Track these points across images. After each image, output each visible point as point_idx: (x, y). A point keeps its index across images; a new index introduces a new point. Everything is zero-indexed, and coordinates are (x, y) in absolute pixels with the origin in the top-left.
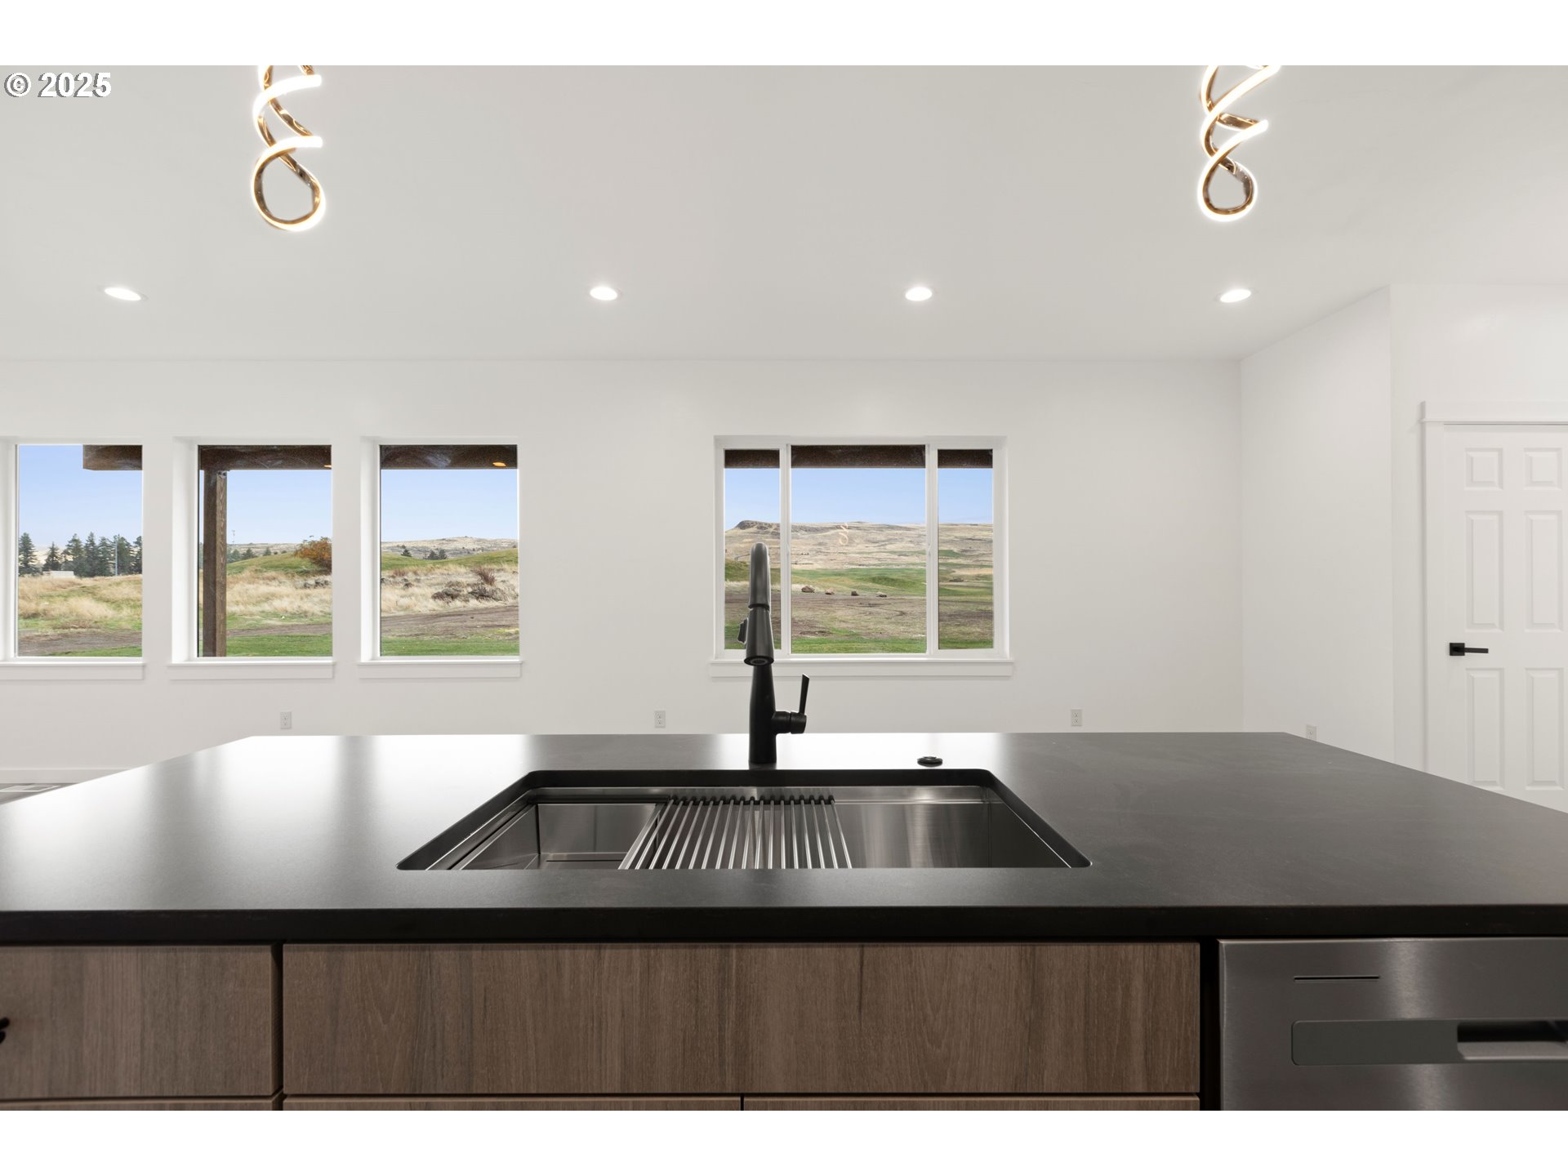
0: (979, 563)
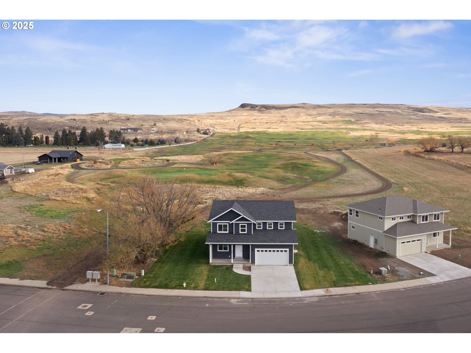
0: (363, 128)
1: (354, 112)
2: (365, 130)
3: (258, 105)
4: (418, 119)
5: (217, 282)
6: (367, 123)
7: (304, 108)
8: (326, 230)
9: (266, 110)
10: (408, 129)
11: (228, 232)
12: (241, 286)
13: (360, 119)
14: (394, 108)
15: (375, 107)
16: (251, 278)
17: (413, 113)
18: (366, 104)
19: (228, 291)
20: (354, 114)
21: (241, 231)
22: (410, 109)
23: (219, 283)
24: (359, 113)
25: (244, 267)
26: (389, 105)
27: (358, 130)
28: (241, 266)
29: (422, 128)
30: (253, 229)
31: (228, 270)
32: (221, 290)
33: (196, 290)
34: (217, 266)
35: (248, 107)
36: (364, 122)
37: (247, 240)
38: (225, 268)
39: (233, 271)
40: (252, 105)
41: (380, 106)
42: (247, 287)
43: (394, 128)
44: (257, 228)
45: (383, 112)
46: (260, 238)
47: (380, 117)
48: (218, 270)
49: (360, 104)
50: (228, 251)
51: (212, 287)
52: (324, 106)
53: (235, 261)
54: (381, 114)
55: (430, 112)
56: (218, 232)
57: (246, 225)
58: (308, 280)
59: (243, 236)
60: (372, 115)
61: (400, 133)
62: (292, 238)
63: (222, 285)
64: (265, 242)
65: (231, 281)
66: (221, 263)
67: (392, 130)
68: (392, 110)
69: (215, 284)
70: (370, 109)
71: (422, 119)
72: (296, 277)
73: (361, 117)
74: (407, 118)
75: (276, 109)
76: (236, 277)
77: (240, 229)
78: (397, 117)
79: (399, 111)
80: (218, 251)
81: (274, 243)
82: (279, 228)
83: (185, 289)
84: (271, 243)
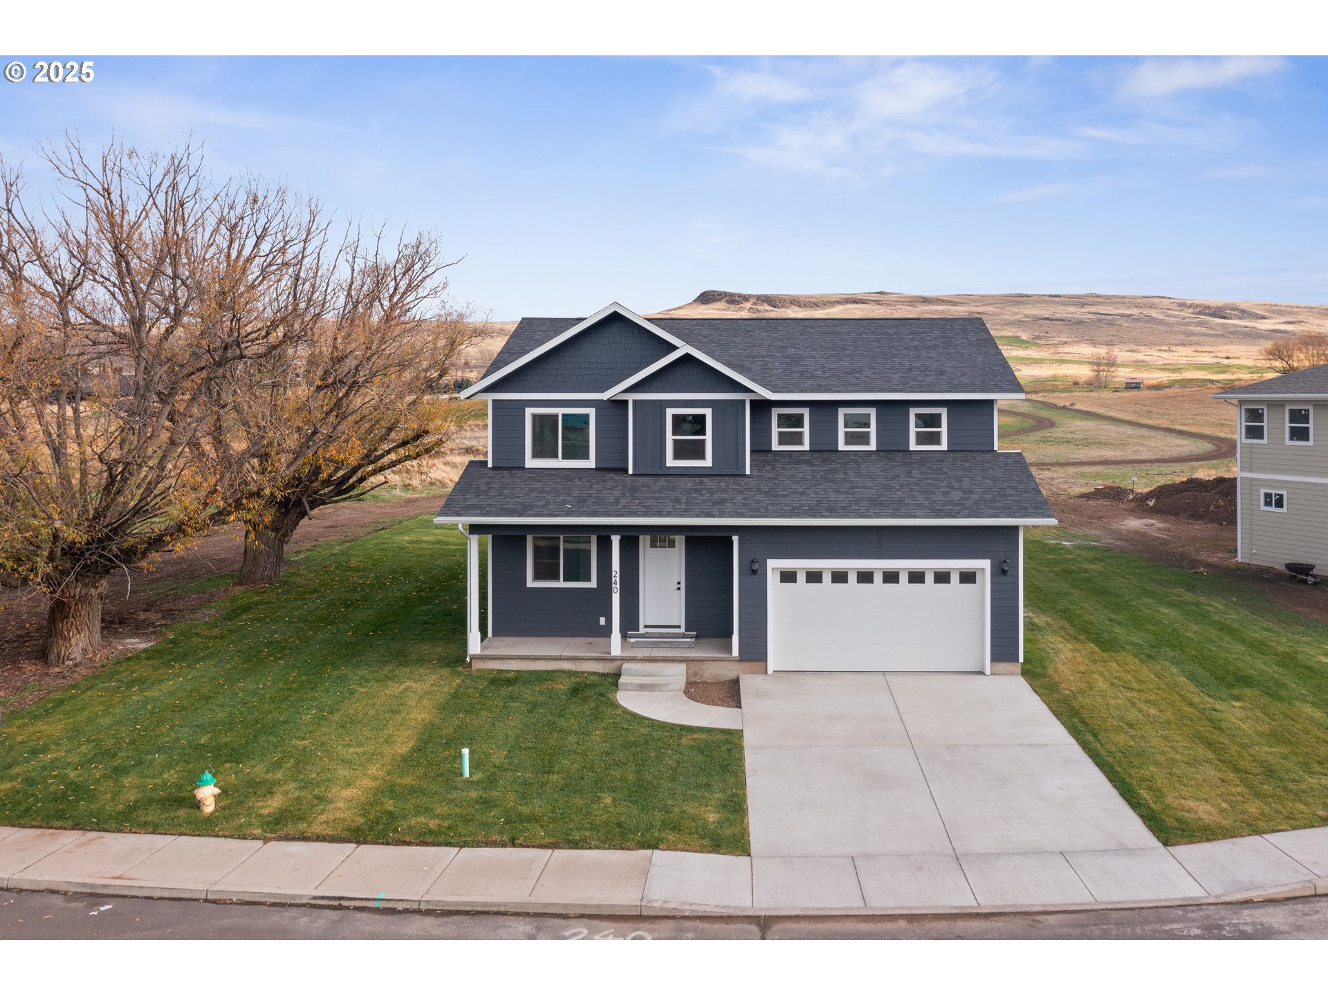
1: (1026, 316)
2: (1062, 361)
3: (750, 296)
4: (1213, 336)
5: (477, 777)
6: (1066, 343)
7: (882, 304)
8: (1104, 541)
9: (773, 309)
10: (1188, 359)
11: (590, 463)
12: (666, 809)
13: (1047, 335)
14: (1141, 307)
15: (1084, 304)
16: (741, 749)
17: (1196, 320)
18: (1059, 296)
19: (554, 846)
20: (1026, 319)
21: (677, 456)
22: (1185, 309)
23: (491, 781)
24: (1042, 317)
25: (690, 684)
26: (1124, 297)
27: (1042, 363)
28: (677, 674)
29: (1228, 358)
30: (752, 451)
31: (584, 700)
32: (494, 844)
33: (288, 838)
34: (510, 675)
35: (720, 300)
36: (1057, 340)
37: (714, 504)
38: (563, 686)
39: (616, 706)
40: (732, 295)
41: (1099, 300)
42: (712, 817)
43: (1147, 358)
44: (775, 447)
45: (1109, 317)
46: (802, 493)
47: (1104, 329)
48: (511, 698)
49: (1043, 295)
50: (593, 584)
51: (427, 811)
52: (939, 300)
53: (634, 646)
54: (1103, 321)
55: (1244, 318)
56: (531, 463)
57: (708, 412)
58: (1173, 761)
59: (688, 483)
60: (1079, 322)
61: (1164, 368)
62: (1010, 492)
63: (511, 800)
64: (832, 512)
65: (592, 769)
66: (544, 658)
67: (1143, 361)
68: (1135, 311)
69: (455, 795)
70: (1071, 309)
71: (1222, 335)
72: (1073, 741)
73: (1047, 329)
74: (1181, 333)
75: (800, 306)
76: (635, 744)
77: (670, 438)
78: (1150, 330)
79: (1154, 314)
80: (531, 583)
81: (893, 516)
82: (913, 446)
83: (205, 827)
84: (877, 516)
